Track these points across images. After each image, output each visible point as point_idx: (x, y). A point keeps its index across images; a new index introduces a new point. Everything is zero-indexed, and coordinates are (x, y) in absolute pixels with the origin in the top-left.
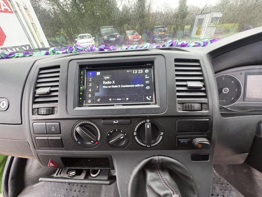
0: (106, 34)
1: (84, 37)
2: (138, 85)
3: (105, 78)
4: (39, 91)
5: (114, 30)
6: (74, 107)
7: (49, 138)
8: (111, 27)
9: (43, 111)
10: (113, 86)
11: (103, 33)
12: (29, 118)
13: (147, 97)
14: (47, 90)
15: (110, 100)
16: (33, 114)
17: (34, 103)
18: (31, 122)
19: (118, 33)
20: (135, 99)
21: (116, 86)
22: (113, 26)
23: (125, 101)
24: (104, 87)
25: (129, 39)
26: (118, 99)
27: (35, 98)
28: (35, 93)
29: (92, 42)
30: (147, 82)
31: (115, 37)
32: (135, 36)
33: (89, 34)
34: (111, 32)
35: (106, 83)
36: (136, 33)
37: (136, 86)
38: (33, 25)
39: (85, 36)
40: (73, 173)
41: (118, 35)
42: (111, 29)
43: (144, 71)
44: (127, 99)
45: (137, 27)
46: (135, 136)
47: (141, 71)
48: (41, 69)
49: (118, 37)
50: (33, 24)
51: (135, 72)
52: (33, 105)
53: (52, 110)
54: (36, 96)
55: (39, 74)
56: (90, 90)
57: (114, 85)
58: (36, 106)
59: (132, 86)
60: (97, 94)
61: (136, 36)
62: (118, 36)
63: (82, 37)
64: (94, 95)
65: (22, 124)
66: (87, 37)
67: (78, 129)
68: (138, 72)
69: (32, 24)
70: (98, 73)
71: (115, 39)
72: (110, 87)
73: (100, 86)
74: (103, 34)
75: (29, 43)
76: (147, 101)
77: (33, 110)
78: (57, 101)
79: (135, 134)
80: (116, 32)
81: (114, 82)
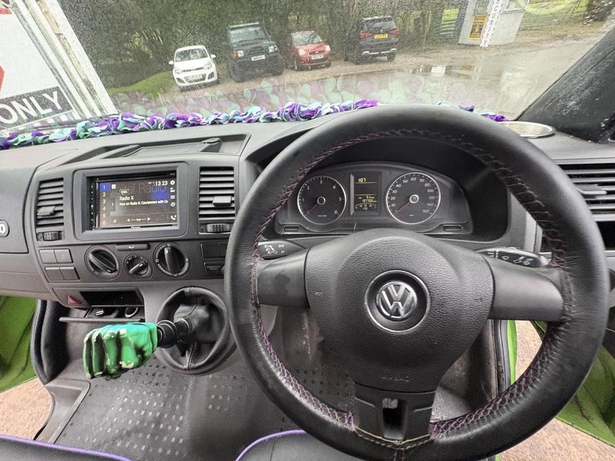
0: (242, 45)
1: (192, 56)
2: (161, 202)
3: (122, 192)
4: (42, 212)
5: (261, 34)
6: (83, 231)
7: (61, 268)
8: (253, 26)
9: (49, 236)
10: (132, 204)
11: (235, 43)
12: (34, 244)
13: (172, 217)
14: (50, 210)
15: (129, 220)
16: (38, 240)
17: (37, 226)
18: (37, 249)
19: (272, 40)
20: (157, 219)
21: (135, 203)
22: (257, 23)
23: (146, 221)
24: (121, 204)
25: (301, 54)
26: (138, 220)
27: (37, 220)
28: (36, 213)
29: (209, 68)
30: (173, 197)
31: (262, 53)
32: (316, 45)
33: (202, 47)
34: (255, 39)
35: (123, 199)
36: (318, 39)
37: (159, 202)
38: (60, 39)
39: (193, 51)
40: (101, 312)
41: (272, 47)
42: (255, 31)
43: (169, 183)
44: (149, 219)
45: (322, 19)
46: (158, 263)
47: (165, 183)
48: (42, 182)
49: (271, 51)
50: (62, 37)
51: (158, 183)
52: (37, 229)
53: (59, 234)
54: (39, 217)
55: (40, 189)
56: (104, 209)
57: (133, 201)
58: (40, 230)
59: (154, 202)
60: (112, 213)
61: (317, 47)
62: (271, 49)
63: (185, 55)
64: (109, 215)
65: (28, 252)
66: (199, 54)
67: (91, 257)
68: (162, 184)
69: (59, 35)
70: (114, 186)
71: (263, 57)
72: (128, 204)
73: (116, 203)
74: (235, 46)
75: (56, 84)
76: (171, 221)
77: (37, 235)
78: (62, 224)
79: (157, 261)
80: (266, 38)
81: (132, 198)
